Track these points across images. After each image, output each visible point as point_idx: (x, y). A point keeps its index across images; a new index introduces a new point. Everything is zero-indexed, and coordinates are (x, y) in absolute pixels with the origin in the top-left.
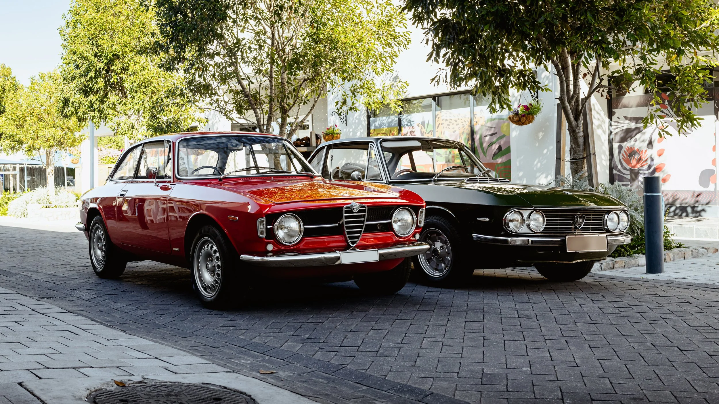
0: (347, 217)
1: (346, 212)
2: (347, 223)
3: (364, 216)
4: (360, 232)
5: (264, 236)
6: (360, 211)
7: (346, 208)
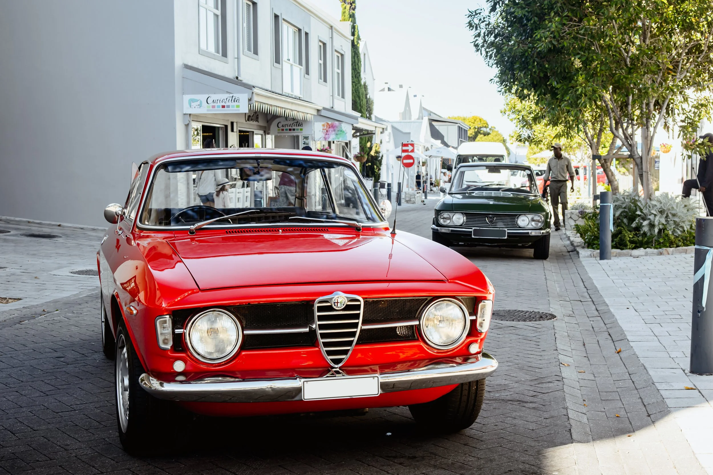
0: (320, 318)
1: (320, 309)
2: (321, 327)
3: (357, 316)
4: (350, 343)
5: (169, 347)
6: (348, 308)
7: (320, 302)
